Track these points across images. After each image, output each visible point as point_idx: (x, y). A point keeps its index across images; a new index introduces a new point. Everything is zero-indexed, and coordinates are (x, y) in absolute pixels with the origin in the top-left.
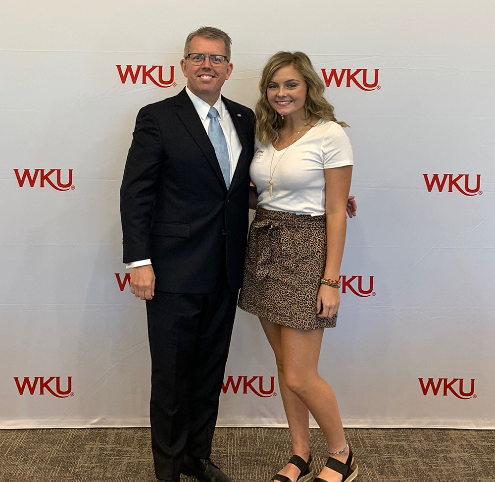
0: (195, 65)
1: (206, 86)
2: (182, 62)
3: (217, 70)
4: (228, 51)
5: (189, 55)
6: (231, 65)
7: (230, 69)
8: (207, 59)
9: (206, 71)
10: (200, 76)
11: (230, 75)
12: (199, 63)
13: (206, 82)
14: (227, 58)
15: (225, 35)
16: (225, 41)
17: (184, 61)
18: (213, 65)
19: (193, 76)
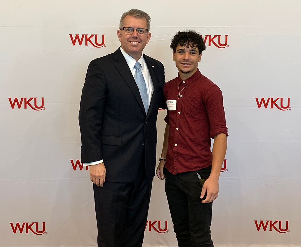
0: (127, 35)
5: (123, 28)
9: (134, 39)
10: (130, 42)
12: (130, 34)
16: (147, 20)
18: (139, 34)
19: (126, 42)
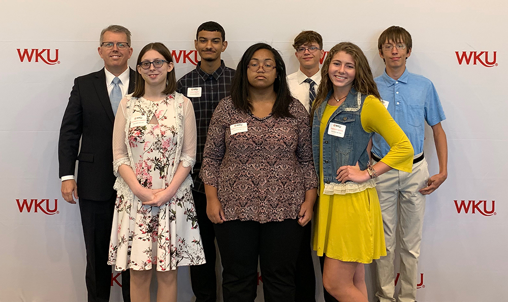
0: (108, 50)
1: (115, 62)
2: (99, 49)
3: (122, 52)
4: (129, 40)
5: (103, 43)
6: (132, 49)
7: (131, 52)
8: (115, 45)
9: (115, 53)
10: (111, 57)
11: (131, 55)
12: (111, 48)
13: (115, 60)
14: (128, 44)
15: (127, 30)
16: (127, 34)
17: (101, 48)
18: (120, 48)
19: (107, 57)
